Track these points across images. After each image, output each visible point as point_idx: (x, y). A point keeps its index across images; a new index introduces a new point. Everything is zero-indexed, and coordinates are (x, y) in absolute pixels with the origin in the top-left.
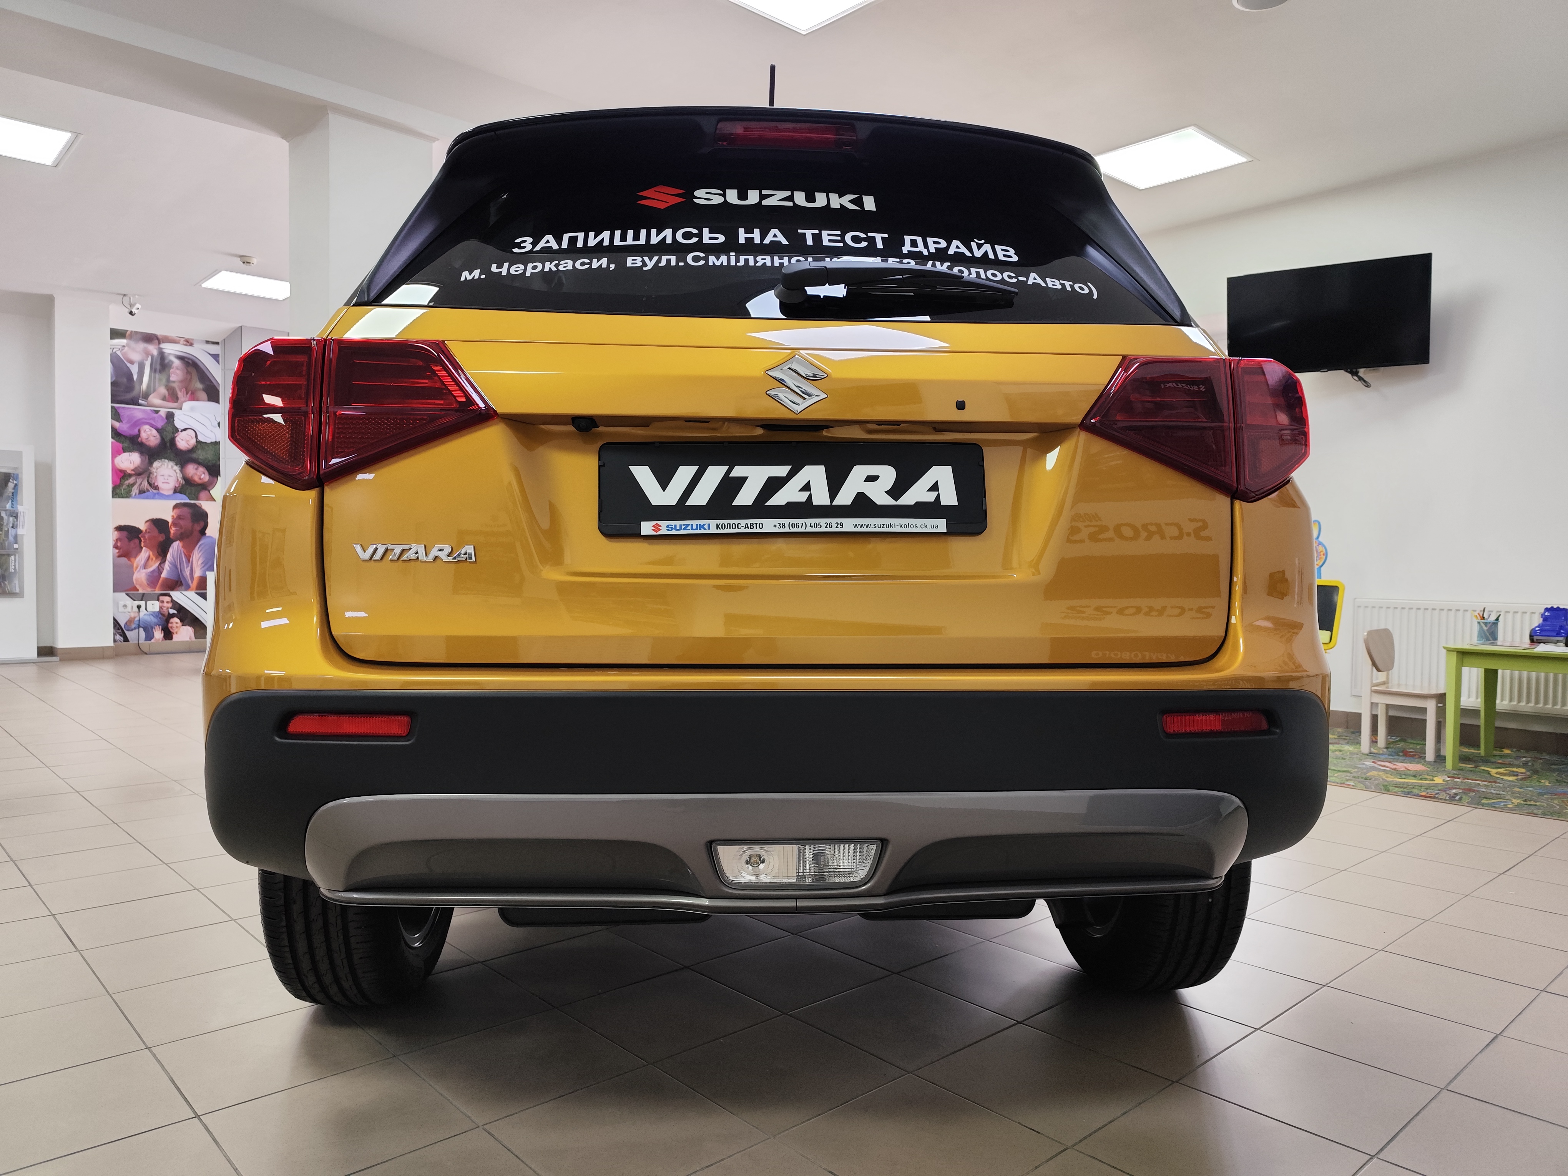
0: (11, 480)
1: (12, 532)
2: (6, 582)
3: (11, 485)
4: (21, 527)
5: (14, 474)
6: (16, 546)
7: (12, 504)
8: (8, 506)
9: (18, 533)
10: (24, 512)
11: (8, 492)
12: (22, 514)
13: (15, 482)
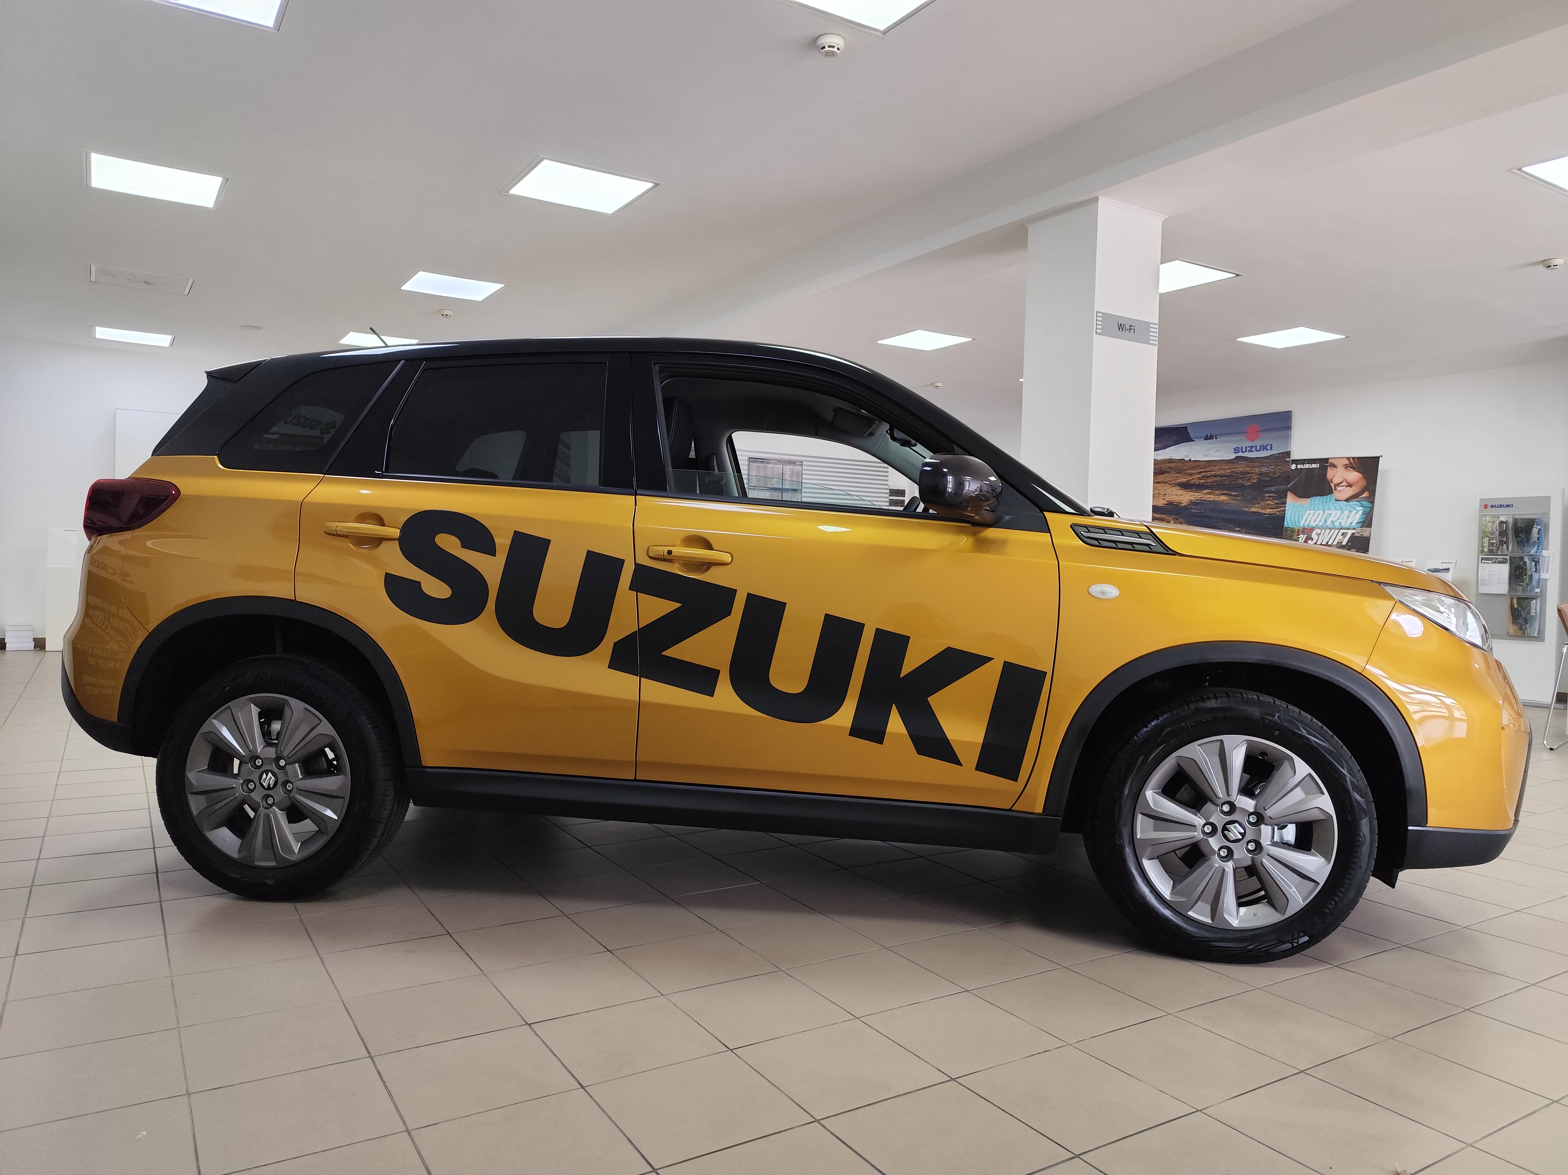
0: (1535, 526)
1: (1536, 576)
2: (1527, 625)
3: (1535, 531)
4: (1545, 571)
5: (1538, 519)
6: (1538, 590)
7: (1538, 549)
8: (1533, 551)
9: (1541, 577)
10: (1548, 557)
11: (1534, 538)
12: (1547, 558)
13: (1539, 527)
